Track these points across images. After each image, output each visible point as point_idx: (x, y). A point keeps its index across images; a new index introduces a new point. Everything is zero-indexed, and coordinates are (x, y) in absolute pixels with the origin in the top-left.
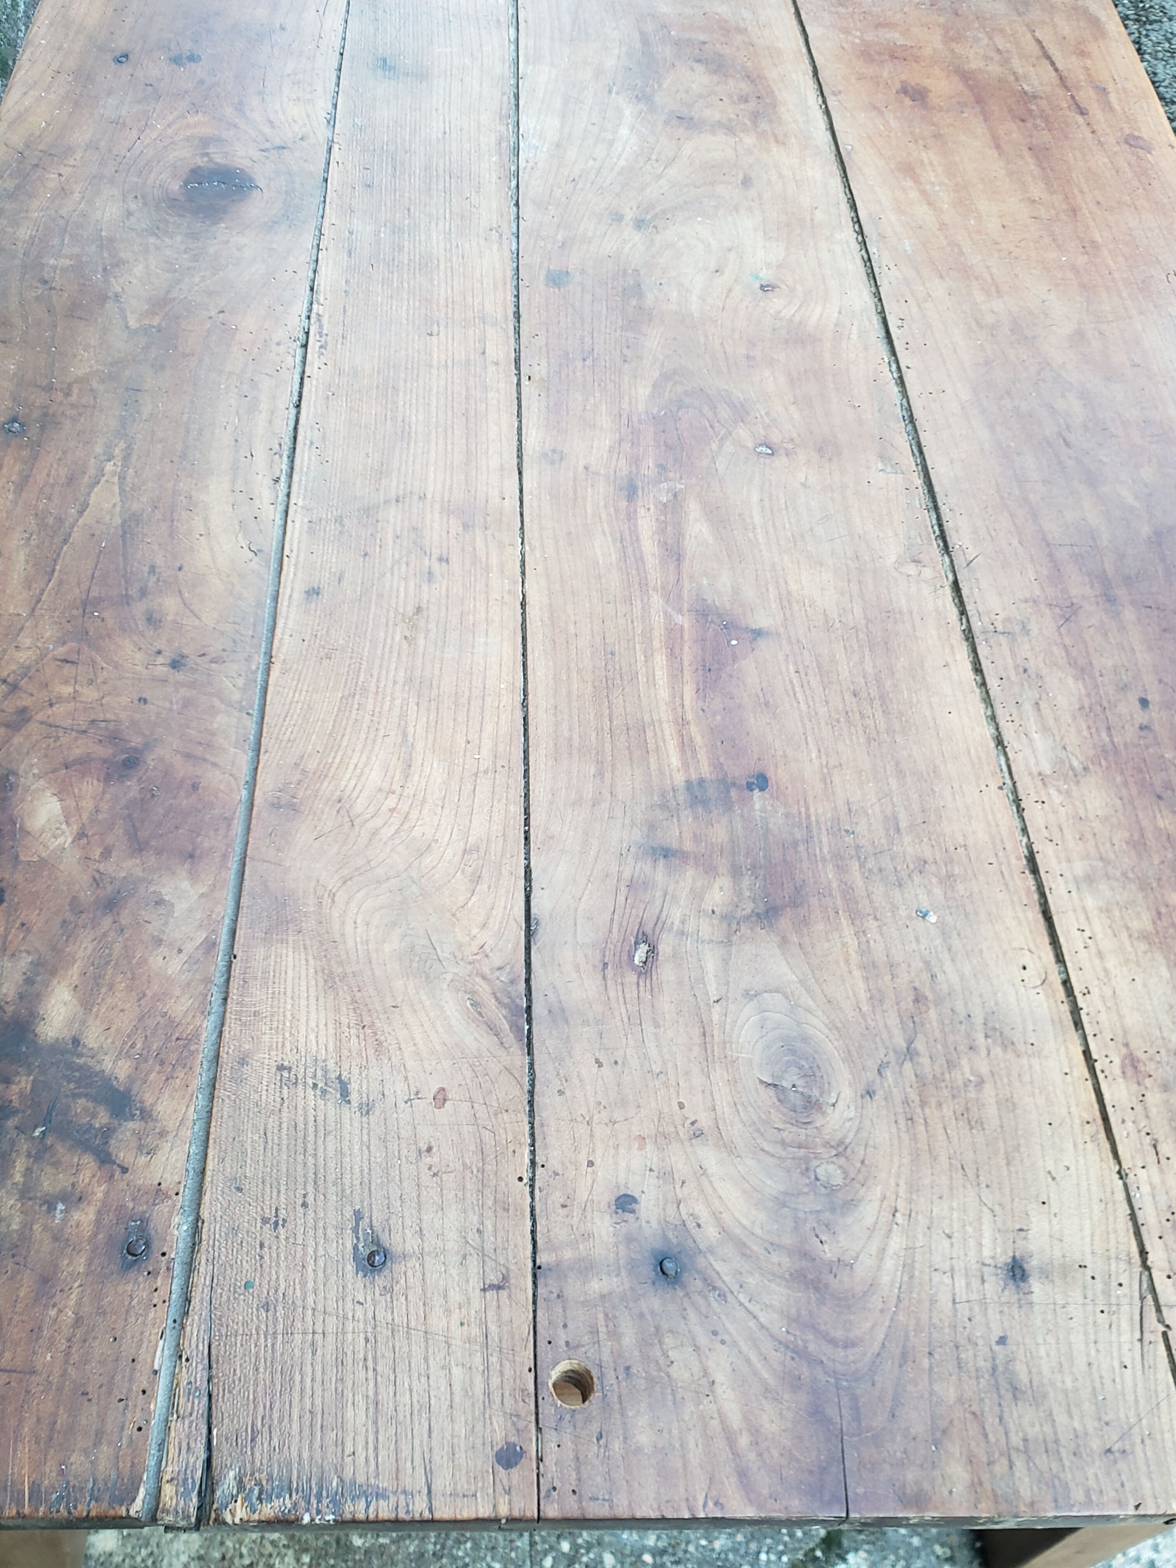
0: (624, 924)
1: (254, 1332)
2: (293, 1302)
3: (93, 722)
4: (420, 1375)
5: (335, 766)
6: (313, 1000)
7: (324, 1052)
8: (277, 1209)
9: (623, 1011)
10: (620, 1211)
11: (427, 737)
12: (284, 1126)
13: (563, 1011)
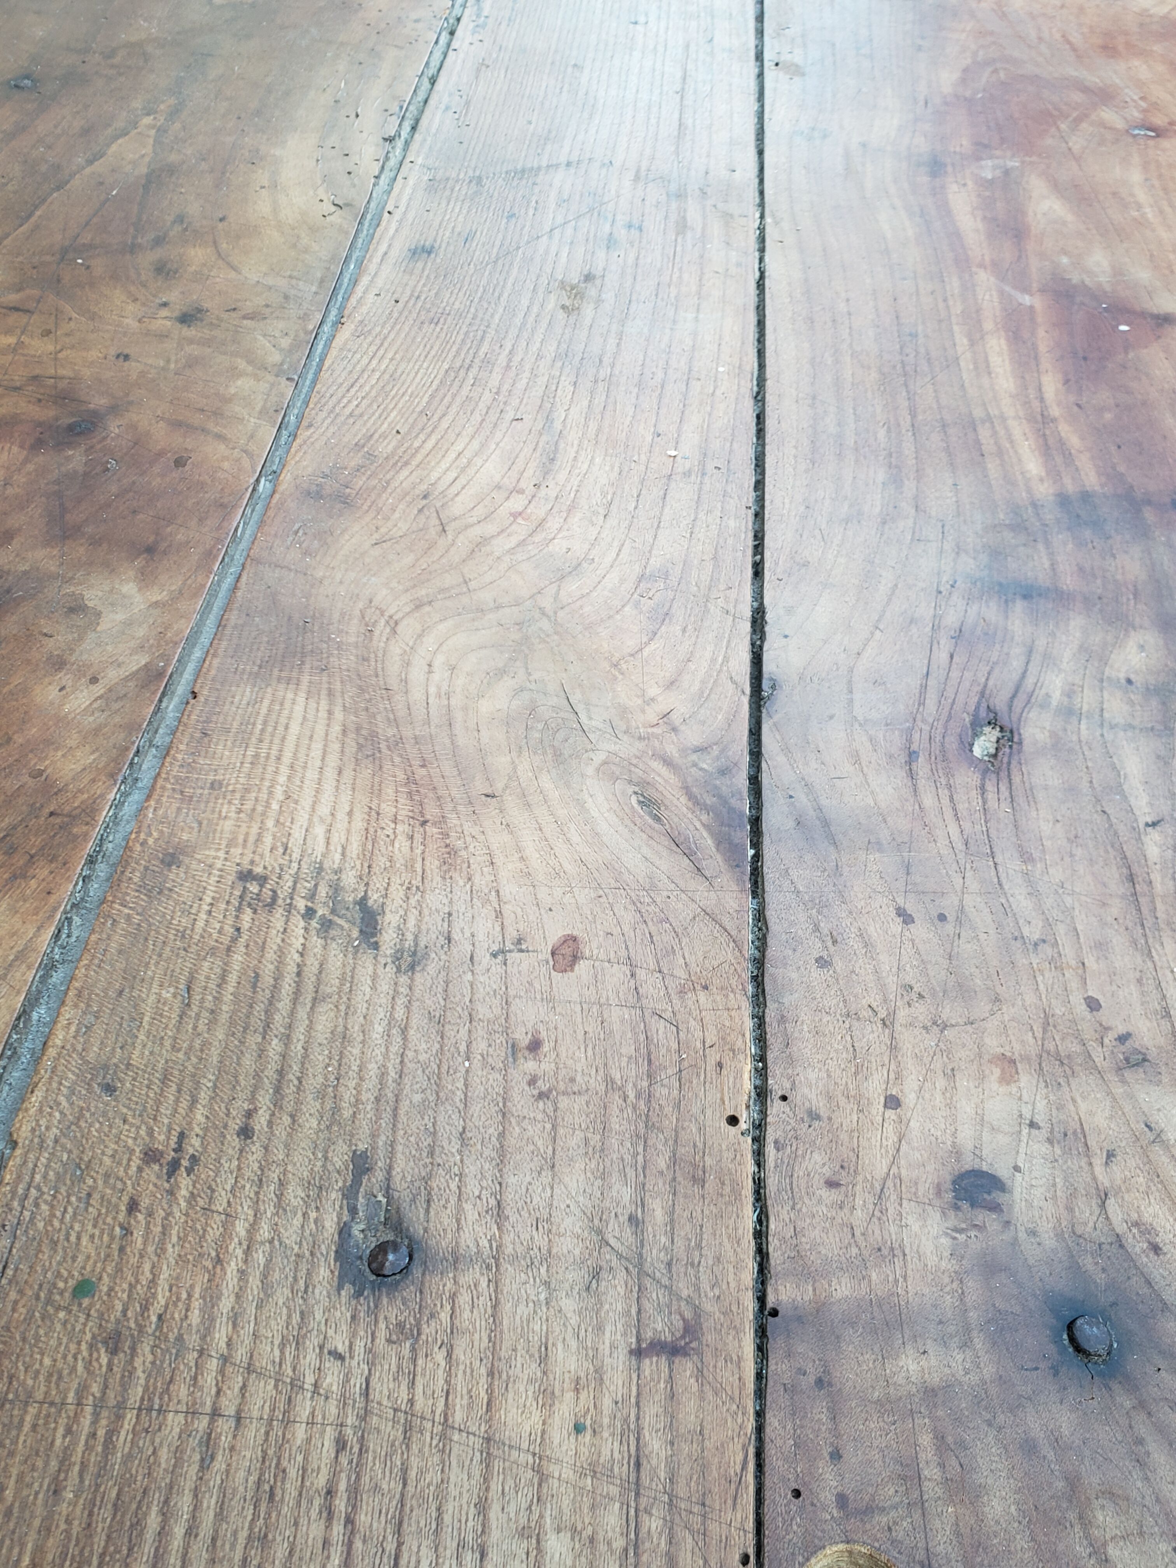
0: (950, 693)
1: (71, 1397)
2: (180, 1338)
3: (35, 378)
4: (461, 1545)
5: (423, 452)
6: (330, 774)
7: (338, 857)
8: (182, 1136)
10: (965, 1205)
12: (233, 978)
13: (826, 823)
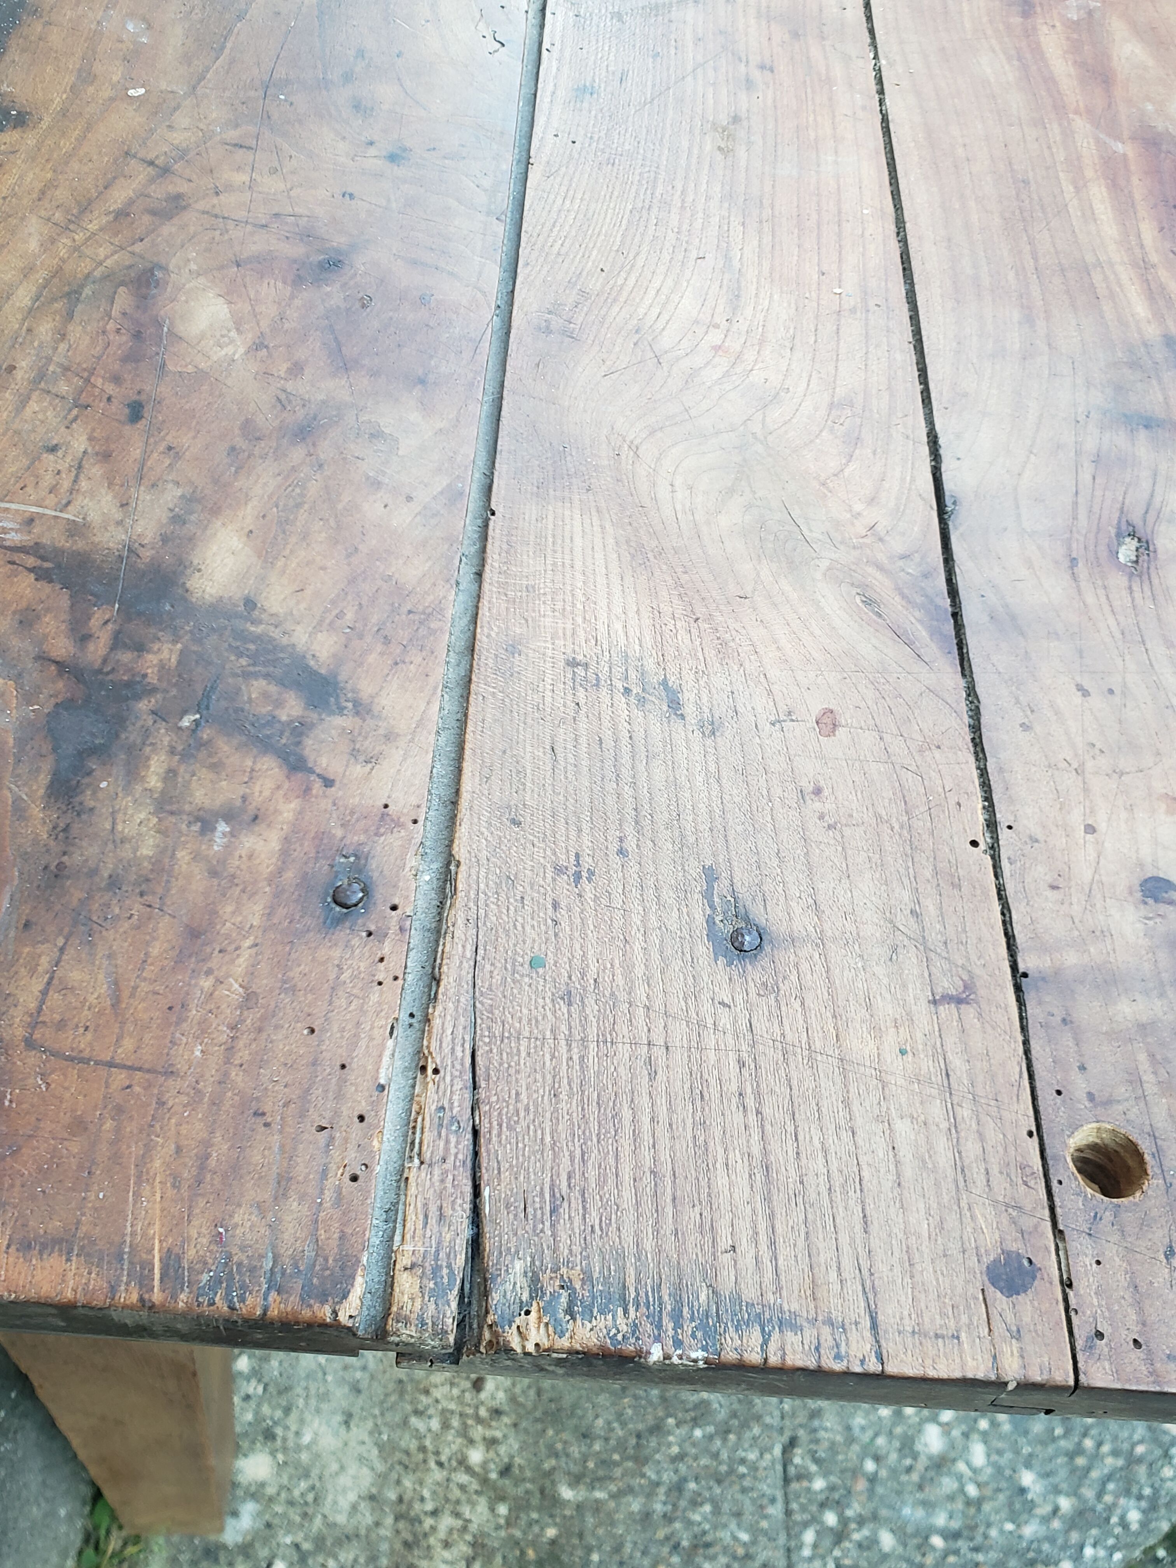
0: (1096, 509)
1: (548, 1033)
2: (612, 994)
3: (276, 215)
4: (838, 1127)
5: (627, 289)
6: (615, 579)
7: (637, 647)
8: (577, 856)
9: (1111, 621)
10: (1150, 901)
11: (760, 264)
12: (583, 740)
13: (1013, 618)
